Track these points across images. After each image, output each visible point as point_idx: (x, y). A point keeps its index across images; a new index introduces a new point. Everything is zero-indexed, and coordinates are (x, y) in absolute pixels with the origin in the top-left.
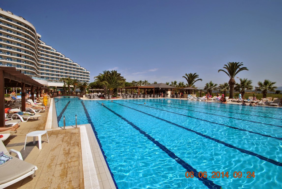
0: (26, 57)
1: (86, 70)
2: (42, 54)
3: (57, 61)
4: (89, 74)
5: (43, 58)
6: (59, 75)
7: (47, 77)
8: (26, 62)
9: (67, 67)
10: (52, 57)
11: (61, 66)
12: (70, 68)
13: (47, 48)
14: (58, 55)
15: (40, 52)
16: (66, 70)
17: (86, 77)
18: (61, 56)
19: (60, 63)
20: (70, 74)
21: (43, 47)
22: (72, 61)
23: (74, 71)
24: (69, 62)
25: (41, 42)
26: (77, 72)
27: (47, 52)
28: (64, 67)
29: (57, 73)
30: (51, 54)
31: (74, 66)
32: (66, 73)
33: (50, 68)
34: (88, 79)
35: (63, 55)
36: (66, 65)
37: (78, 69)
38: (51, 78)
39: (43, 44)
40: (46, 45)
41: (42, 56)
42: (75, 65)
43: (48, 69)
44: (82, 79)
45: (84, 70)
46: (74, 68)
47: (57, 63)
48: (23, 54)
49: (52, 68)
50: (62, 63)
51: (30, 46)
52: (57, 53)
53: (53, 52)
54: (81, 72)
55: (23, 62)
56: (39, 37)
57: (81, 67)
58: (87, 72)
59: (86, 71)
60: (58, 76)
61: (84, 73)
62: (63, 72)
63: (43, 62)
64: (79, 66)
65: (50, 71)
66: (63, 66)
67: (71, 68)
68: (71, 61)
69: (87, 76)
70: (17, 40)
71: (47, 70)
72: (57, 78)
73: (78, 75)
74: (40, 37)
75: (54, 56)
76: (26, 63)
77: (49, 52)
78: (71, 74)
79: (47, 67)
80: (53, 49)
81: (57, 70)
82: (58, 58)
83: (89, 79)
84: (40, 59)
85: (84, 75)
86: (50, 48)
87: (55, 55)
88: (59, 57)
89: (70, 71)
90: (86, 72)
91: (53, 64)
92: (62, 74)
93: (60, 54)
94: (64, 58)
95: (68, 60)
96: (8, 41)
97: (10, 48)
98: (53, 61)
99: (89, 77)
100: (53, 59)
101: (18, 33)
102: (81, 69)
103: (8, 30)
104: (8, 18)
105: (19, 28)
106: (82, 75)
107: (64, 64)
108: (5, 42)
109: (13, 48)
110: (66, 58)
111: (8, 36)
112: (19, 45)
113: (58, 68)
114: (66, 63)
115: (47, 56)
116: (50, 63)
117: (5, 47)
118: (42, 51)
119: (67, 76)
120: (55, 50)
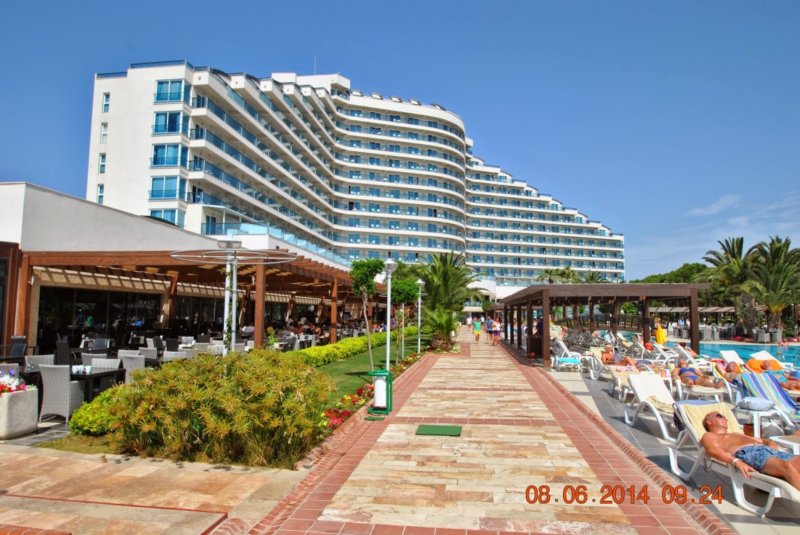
0: (447, 213)
1: (607, 231)
2: (475, 198)
3: (515, 213)
4: (619, 246)
5: (477, 209)
6: (522, 260)
7: (488, 268)
8: (446, 228)
9: (543, 227)
10: (502, 201)
11: (528, 226)
12: (554, 231)
13: (489, 176)
14: (517, 191)
15: (471, 191)
16: (542, 239)
17: (608, 259)
18: (528, 193)
19: (523, 217)
20: (556, 253)
21: (478, 175)
22: (560, 205)
23: (568, 240)
24: (552, 209)
25: (473, 159)
26: (579, 241)
27: (488, 188)
28: (537, 228)
29: (515, 252)
30: (497, 192)
31: (567, 223)
32: (543, 250)
33: (496, 238)
34: (616, 265)
35: (530, 189)
36: (542, 221)
37: (580, 230)
38: (498, 272)
39: (477, 163)
40: (485, 165)
41: (474, 202)
42: (568, 218)
43: (489, 241)
44: (597, 269)
45: (602, 233)
46: (567, 229)
47: (517, 219)
48: (440, 207)
49: (503, 236)
50: (530, 215)
51: (453, 181)
52: (517, 184)
53: (503, 186)
54: (591, 242)
55: (441, 231)
56: (467, 147)
57: (592, 222)
58: (615, 238)
59: (611, 235)
60: (520, 264)
61: (603, 243)
62: (531, 248)
63: (477, 221)
64: (584, 219)
65: (496, 249)
66: (531, 226)
67: (558, 232)
68: (557, 205)
69: (615, 254)
70: (429, 170)
71: (489, 247)
72: (515, 271)
73: (582, 255)
74: (470, 146)
75: (507, 195)
76: (446, 233)
77: (493, 188)
78: (556, 250)
79: (490, 235)
80: (505, 175)
81: (516, 242)
82: (517, 202)
83: (622, 268)
84: (471, 213)
85: (602, 253)
86: (496, 174)
87: (509, 193)
88: (522, 196)
89: (554, 242)
90: (607, 237)
91: (504, 224)
92: (531, 255)
93: (522, 188)
94: (534, 197)
95: (547, 202)
96: (411, 179)
97: (414, 194)
98: (503, 213)
99: (622, 257)
100: (504, 207)
101: (431, 152)
102: (592, 231)
103: (411, 148)
104: (412, 119)
105: (431, 137)
106: (593, 252)
107: (534, 219)
108: (405, 181)
109: (420, 194)
110: (543, 198)
111: (411, 163)
112: (433, 181)
113: (517, 237)
114: (542, 216)
115: (489, 199)
116: (495, 223)
117: (404, 196)
118: (476, 186)
119: (543, 261)
120: (508, 177)
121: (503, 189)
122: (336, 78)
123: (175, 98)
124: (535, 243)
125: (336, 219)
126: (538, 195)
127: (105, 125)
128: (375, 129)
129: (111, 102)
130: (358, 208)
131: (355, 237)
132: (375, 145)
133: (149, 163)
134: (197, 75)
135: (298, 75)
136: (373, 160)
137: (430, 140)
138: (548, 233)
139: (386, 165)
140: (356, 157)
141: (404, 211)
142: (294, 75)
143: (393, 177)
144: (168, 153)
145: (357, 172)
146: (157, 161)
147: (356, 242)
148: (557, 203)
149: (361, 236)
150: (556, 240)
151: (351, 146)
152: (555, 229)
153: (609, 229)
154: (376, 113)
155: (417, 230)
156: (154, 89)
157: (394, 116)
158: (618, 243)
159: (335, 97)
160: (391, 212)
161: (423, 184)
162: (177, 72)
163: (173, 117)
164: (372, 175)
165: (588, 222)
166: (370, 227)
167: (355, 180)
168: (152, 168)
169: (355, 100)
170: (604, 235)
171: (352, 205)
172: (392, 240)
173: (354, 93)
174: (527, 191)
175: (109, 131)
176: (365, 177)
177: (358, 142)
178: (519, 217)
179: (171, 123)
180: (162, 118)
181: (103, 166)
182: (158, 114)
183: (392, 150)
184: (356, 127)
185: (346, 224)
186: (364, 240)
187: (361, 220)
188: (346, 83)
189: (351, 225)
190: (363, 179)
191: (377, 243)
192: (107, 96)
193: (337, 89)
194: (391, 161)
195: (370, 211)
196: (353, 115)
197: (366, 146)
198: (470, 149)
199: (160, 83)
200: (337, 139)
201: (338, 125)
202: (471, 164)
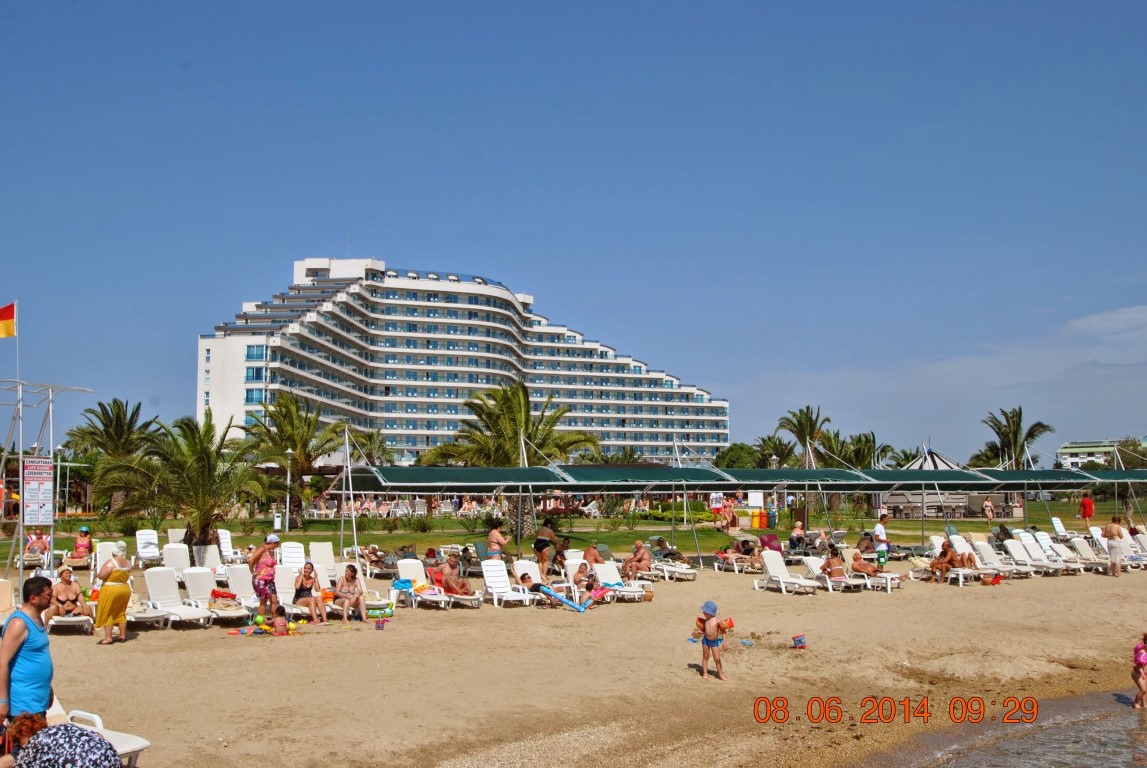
1: (706, 396)
2: (536, 364)
3: (586, 380)
4: (723, 414)
5: (540, 377)
9: (622, 395)
10: (571, 366)
11: (601, 394)
12: (635, 399)
13: (554, 337)
14: (590, 353)
15: (531, 357)
16: (621, 409)
17: (707, 430)
18: (603, 355)
19: (596, 383)
20: (638, 426)
21: (540, 337)
22: (644, 368)
23: (654, 409)
24: (635, 373)
25: (534, 318)
26: (666, 410)
27: (553, 351)
28: (614, 396)
29: (586, 425)
30: (564, 356)
31: (652, 389)
32: (623, 422)
34: (717, 437)
35: (606, 349)
36: (620, 388)
37: (669, 397)
39: (539, 323)
40: (549, 325)
41: (535, 368)
42: (655, 382)
44: (692, 443)
45: (699, 398)
46: (653, 396)
47: (589, 387)
48: (481, 389)
49: (571, 408)
50: (606, 380)
52: (587, 345)
53: (571, 348)
54: (684, 410)
56: (525, 305)
57: (684, 386)
58: (715, 404)
59: (710, 400)
61: (700, 411)
62: (607, 421)
63: (541, 392)
64: (676, 382)
66: (607, 394)
67: (641, 400)
68: (640, 368)
69: (716, 424)
70: (469, 351)
73: (673, 427)
74: (529, 304)
75: (576, 359)
77: (558, 351)
78: (638, 422)
80: (574, 335)
81: (587, 415)
82: (590, 367)
84: (531, 381)
85: (699, 424)
86: (563, 334)
87: (578, 356)
88: (596, 360)
89: (636, 413)
90: (706, 404)
91: (572, 394)
92: (606, 429)
93: (596, 350)
94: (610, 360)
95: (628, 365)
96: (451, 360)
97: (454, 376)
98: (571, 380)
99: (725, 427)
100: (572, 373)
101: (471, 330)
102: (687, 397)
103: (450, 328)
104: (450, 297)
105: (472, 314)
106: (688, 422)
107: (611, 385)
108: (443, 362)
109: (460, 375)
110: (620, 360)
111: (450, 344)
112: (474, 361)
113: (590, 407)
114: (621, 381)
115: (555, 365)
116: (561, 392)
117: (443, 378)
118: (537, 350)
119: (623, 436)
120: (579, 337)
121: (569, 352)
122: (369, 263)
123: (259, 357)
124: (612, 415)
125: (372, 406)
126: (616, 357)
127: (208, 372)
128: (412, 310)
129: (211, 355)
130: (395, 393)
131: (392, 422)
132: (412, 327)
133: (244, 402)
134: (272, 339)
135: (331, 258)
136: (409, 342)
137: (470, 319)
138: (628, 402)
139: (423, 348)
140: (393, 342)
141: (442, 395)
142: (327, 260)
143: (430, 360)
144: (256, 395)
145: (393, 356)
146: (249, 400)
147: (392, 428)
148: (640, 364)
149: (398, 422)
150: (638, 409)
151: (387, 330)
152: (637, 396)
153: (708, 393)
154: (413, 294)
155: (456, 413)
156: (245, 352)
157: (432, 295)
158: (721, 411)
159: (370, 282)
160: (428, 396)
161: (463, 366)
162: (260, 340)
163: (259, 370)
164: (409, 358)
165: (680, 386)
166: (407, 412)
167: (391, 365)
168: (245, 405)
169: (389, 283)
170: (702, 401)
171: (388, 390)
172: (430, 424)
173: (389, 273)
174: (602, 352)
175: (210, 376)
176: (401, 361)
177: (394, 325)
178: (590, 385)
179: (257, 374)
180: (251, 371)
181: (207, 401)
182: (248, 368)
183: (429, 332)
184: (390, 309)
185: (382, 410)
186: (400, 426)
187: (398, 406)
188: (380, 266)
189: (388, 411)
190: (399, 363)
191: (415, 428)
192: (208, 351)
193: (372, 274)
194: (428, 343)
195: (407, 396)
196: (388, 298)
197: (402, 329)
198: (531, 308)
199: (249, 347)
200: (372, 325)
201: (373, 310)
202: (531, 325)
